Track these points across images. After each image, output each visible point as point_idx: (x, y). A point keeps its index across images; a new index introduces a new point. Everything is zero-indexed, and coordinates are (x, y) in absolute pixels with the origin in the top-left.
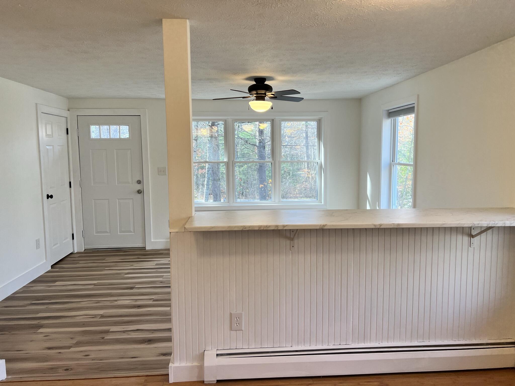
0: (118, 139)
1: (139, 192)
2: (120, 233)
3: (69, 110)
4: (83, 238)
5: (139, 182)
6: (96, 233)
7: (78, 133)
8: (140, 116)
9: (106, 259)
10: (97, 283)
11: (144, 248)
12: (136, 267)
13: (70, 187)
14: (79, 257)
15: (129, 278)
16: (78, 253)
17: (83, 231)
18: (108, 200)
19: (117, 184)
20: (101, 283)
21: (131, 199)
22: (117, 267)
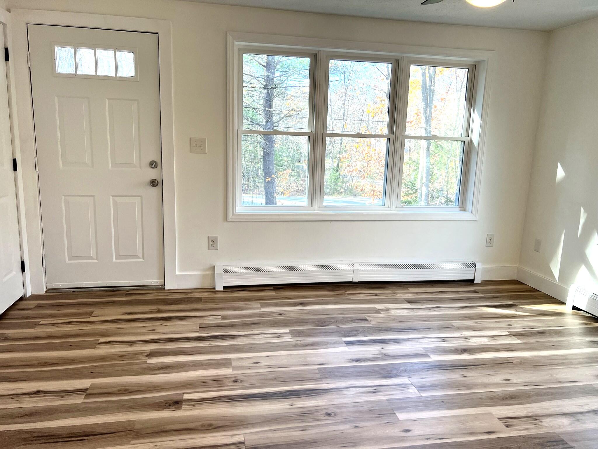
0: (113, 77)
1: (154, 183)
2: (116, 259)
3: (9, 11)
4: (43, 270)
5: (153, 165)
6: (68, 260)
7: (29, 61)
8: (158, 33)
9: (96, 313)
10: (93, 387)
11: (161, 288)
12: (163, 334)
13: (15, 169)
14: (38, 307)
15: (158, 369)
16: (34, 297)
17: (44, 255)
18: (92, 198)
19: (110, 167)
20: (100, 386)
21: (138, 196)
22: (125, 334)
